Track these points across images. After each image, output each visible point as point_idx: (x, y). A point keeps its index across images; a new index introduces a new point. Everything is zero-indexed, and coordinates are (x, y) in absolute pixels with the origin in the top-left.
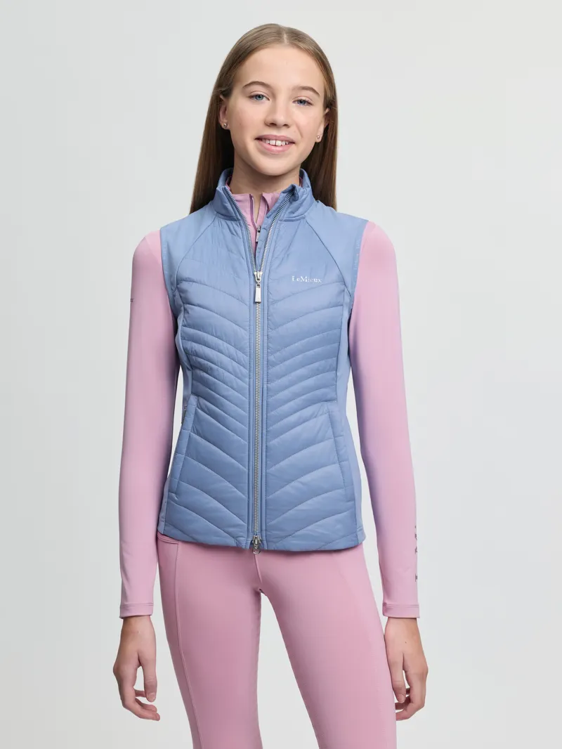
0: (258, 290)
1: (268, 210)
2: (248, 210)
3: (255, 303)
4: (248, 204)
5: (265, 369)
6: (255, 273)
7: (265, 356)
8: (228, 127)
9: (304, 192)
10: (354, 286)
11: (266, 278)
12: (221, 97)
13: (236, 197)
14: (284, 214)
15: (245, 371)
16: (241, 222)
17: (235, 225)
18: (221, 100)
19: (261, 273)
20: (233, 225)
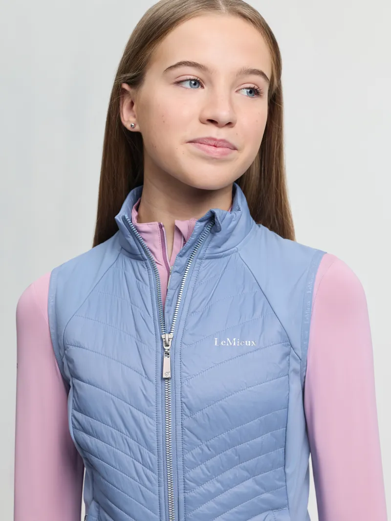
0: (167, 360)
1: (184, 244)
2: (159, 244)
3: (163, 379)
4: (158, 237)
5: (181, 472)
6: (163, 336)
7: (180, 453)
8: (137, 128)
9: (232, 217)
10: (305, 348)
11: (179, 341)
12: (125, 86)
13: (144, 227)
14: (204, 250)
15: (153, 476)
16: (148, 261)
17: (141, 267)
18: (124, 91)
19: (171, 336)
20: (138, 265)
